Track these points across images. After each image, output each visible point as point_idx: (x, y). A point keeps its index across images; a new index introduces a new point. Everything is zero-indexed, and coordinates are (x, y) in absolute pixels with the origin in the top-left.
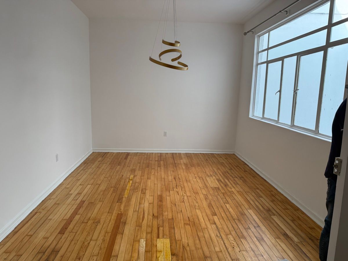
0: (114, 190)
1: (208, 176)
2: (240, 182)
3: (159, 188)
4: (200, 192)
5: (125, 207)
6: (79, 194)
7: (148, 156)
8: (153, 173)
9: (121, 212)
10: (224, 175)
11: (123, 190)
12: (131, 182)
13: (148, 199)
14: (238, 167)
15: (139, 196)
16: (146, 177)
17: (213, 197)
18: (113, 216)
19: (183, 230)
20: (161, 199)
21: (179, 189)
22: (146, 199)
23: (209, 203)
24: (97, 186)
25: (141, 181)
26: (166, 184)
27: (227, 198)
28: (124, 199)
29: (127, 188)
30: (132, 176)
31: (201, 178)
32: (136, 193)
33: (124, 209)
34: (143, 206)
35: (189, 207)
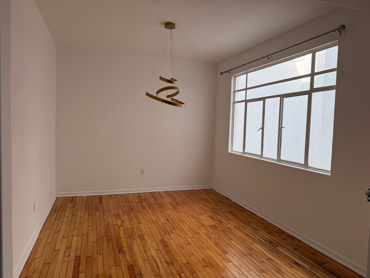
0: (107, 240)
1: (200, 214)
2: (231, 217)
3: (157, 233)
4: (199, 231)
5: (130, 256)
6: (68, 248)
7: (125, 198)
8: (141, 217)
9: (130, 263)
10: (213, 211)
11: (118, 238)
12: (122, 229)
13: (151, 244)
14: (222, 202)
15: (140, 244)
16: (135, 221)
17: (215, 235)
18: (123, 269)
19: (205, 273)
20: (165, 244)
21: (178, 231)
22: (149, 246)
23: (215, 242)
24: (85, 237)
25: (133, 226)
26: (162, 228)
27: (228, 234)
28: (124, 248)
29: (121, 235)
30: (119, 222)
31: (193, 217)
32: (134, 240)
33: (131, 259)
34: (150, 253)
35: (198, 249)
